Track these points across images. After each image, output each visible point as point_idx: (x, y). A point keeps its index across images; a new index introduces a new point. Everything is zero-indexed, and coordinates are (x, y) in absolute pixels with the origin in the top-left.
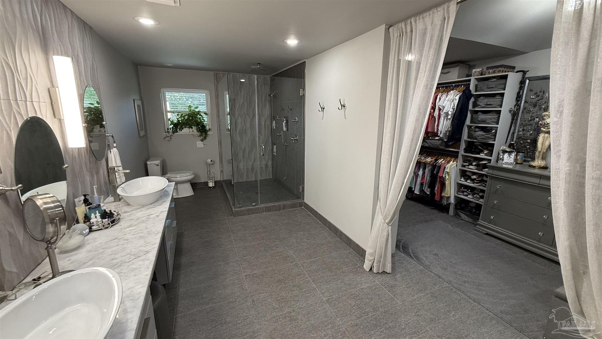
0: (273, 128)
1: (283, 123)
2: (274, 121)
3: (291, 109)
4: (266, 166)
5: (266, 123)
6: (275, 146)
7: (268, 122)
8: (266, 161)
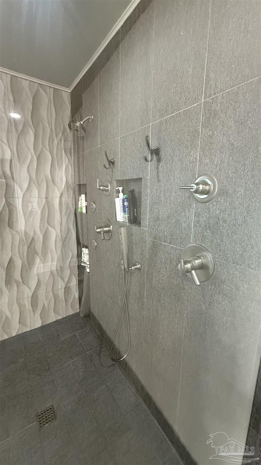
0: (79, 210)
1: (117, 200)
2: (83, 196)
3: (156, 152)
4: (67, 290)
5: (63, 199)
6: (85, 251)
7: (68, 199)
8: (66, 280)
